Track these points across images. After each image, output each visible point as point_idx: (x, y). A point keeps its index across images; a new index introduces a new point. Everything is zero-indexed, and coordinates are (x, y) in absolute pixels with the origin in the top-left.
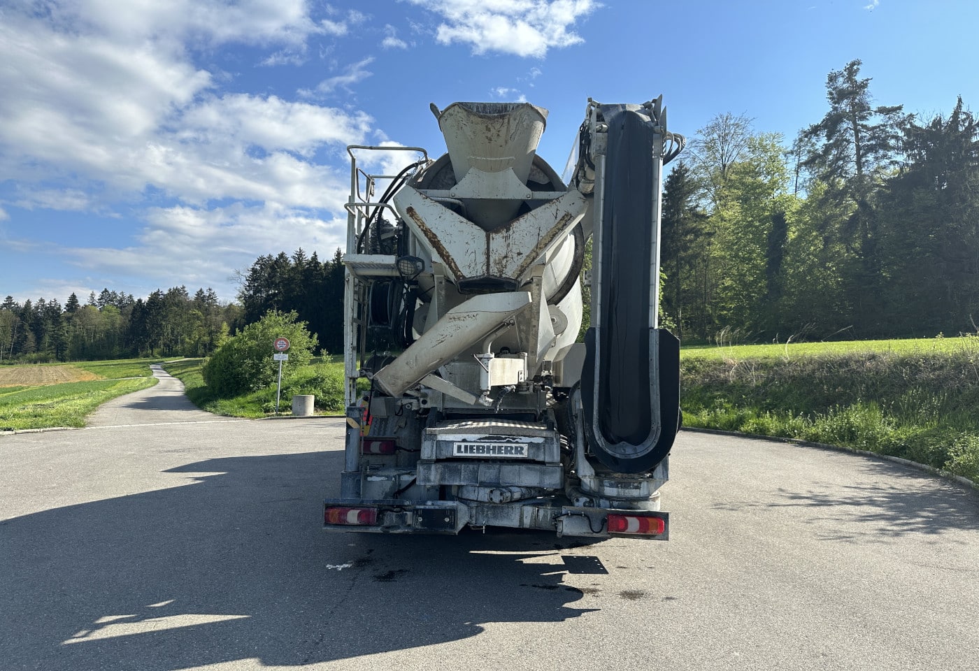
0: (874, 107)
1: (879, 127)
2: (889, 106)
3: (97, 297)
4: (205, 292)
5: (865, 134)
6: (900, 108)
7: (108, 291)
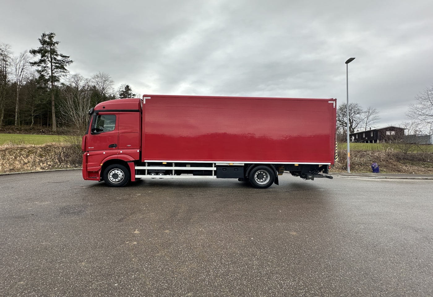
0: (59, 53)
1: (60, 60)
2: (64, 55)
5: (55, 61)
6: (68, 57)
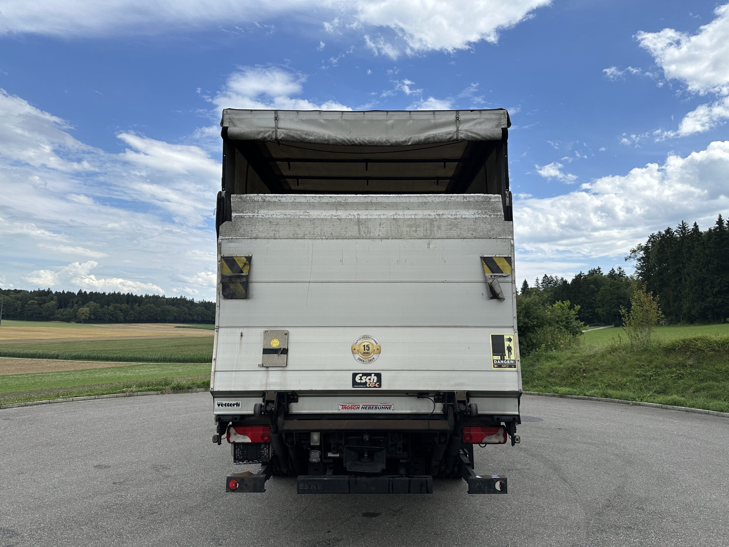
3: (540, 282)
4: (616, 271)
7: (547, 277)
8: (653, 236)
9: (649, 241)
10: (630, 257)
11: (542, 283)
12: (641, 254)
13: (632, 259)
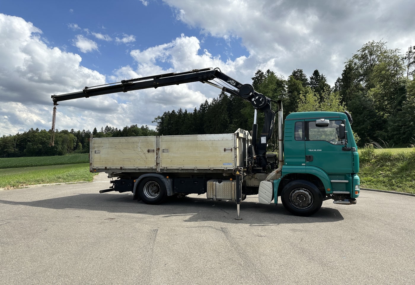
4: (145, 127)
7: (108, 127)
8: (165, 113)
9: (164, 115)
10: (154, 121)
11: (105, 130)
12: (160, 120)
13: (155, 122)
